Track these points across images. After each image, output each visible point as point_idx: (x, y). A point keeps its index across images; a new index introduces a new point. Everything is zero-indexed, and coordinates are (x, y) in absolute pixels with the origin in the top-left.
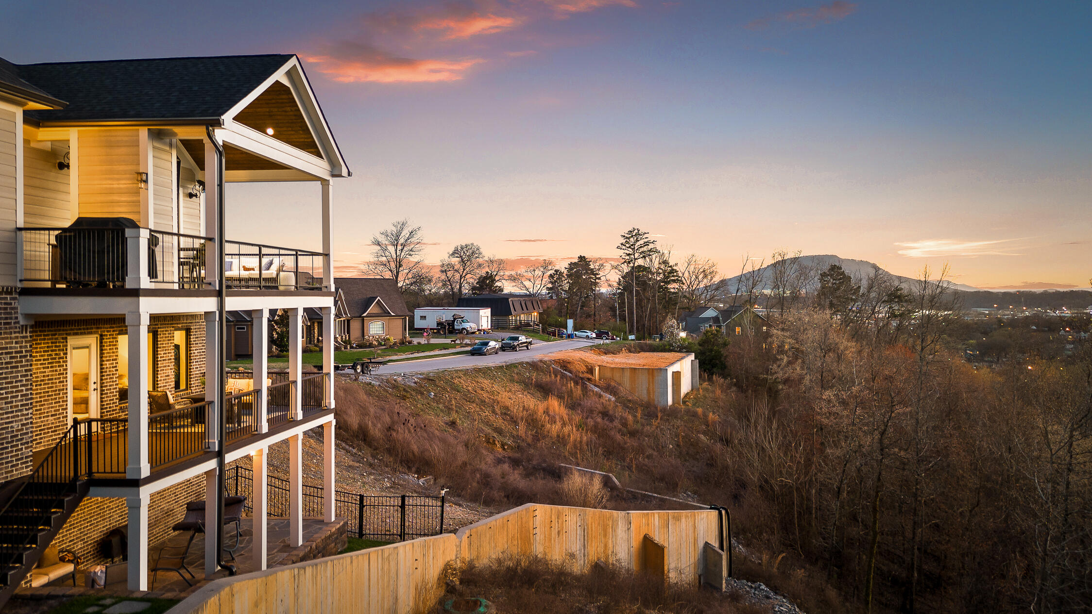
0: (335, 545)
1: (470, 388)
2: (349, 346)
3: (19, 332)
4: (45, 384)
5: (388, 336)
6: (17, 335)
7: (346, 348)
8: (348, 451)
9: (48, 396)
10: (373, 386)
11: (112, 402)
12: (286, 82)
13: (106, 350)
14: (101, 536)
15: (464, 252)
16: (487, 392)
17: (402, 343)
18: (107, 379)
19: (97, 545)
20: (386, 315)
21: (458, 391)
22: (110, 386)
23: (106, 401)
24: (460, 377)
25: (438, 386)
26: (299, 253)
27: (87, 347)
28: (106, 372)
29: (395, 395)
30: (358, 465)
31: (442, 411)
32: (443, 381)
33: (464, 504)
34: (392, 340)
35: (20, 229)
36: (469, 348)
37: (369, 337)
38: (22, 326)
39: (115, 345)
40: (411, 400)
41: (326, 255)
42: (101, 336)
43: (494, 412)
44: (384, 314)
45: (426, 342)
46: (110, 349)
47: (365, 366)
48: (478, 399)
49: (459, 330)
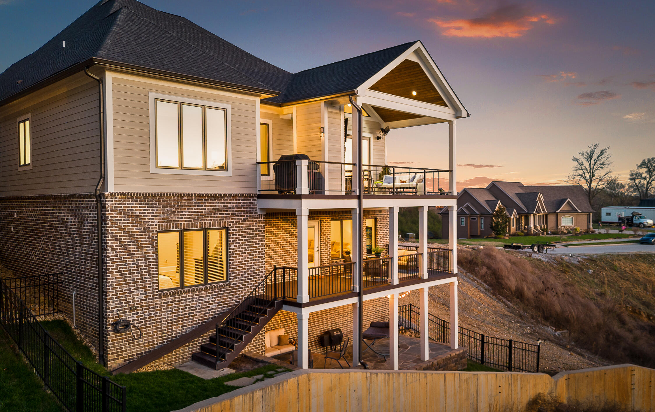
0: (456, 365)
1: (627, 269)
2: (545, 233)
3: (257, 218)
4: (287, 246)
5: (576, 227)
6: (256, 219)
7: (543, 234)
8: (506, 304)
9: (289, 253)
10: (542, 261)
11: (327, 258)
12: (414, 59)
13: (323, 229)
14: (320, 333)
15: (651, 164)
16: (643, 273)
17: (587, 232)
18: (324, 245)
19: (318, 338)
20: (574, 211)
21: (615, 271)
22: (326, 249)
23: (323, 258)
24: (620, 260)
25: (597, 266)
26: (426, 171)
27: (313, 227)
28: (323, 241)
29: (558, 269)
30: (510, 314)
31: (596, 284)
32: (604, 262)
33: (586, 355)
34: (579, 229)
35: (259, 163)
36: (639, 239)
37: (562, 227)
38: (259, 215)
39: (329, 226)
40: (571, 274)
41: (451, 171)
42: (321, 221)
43: (646, 289)
44: (573, 211)
45: (606, 232)
46: (325, 229)
47: (540, 247)
48: (633, 278)
49: (637, 224)
